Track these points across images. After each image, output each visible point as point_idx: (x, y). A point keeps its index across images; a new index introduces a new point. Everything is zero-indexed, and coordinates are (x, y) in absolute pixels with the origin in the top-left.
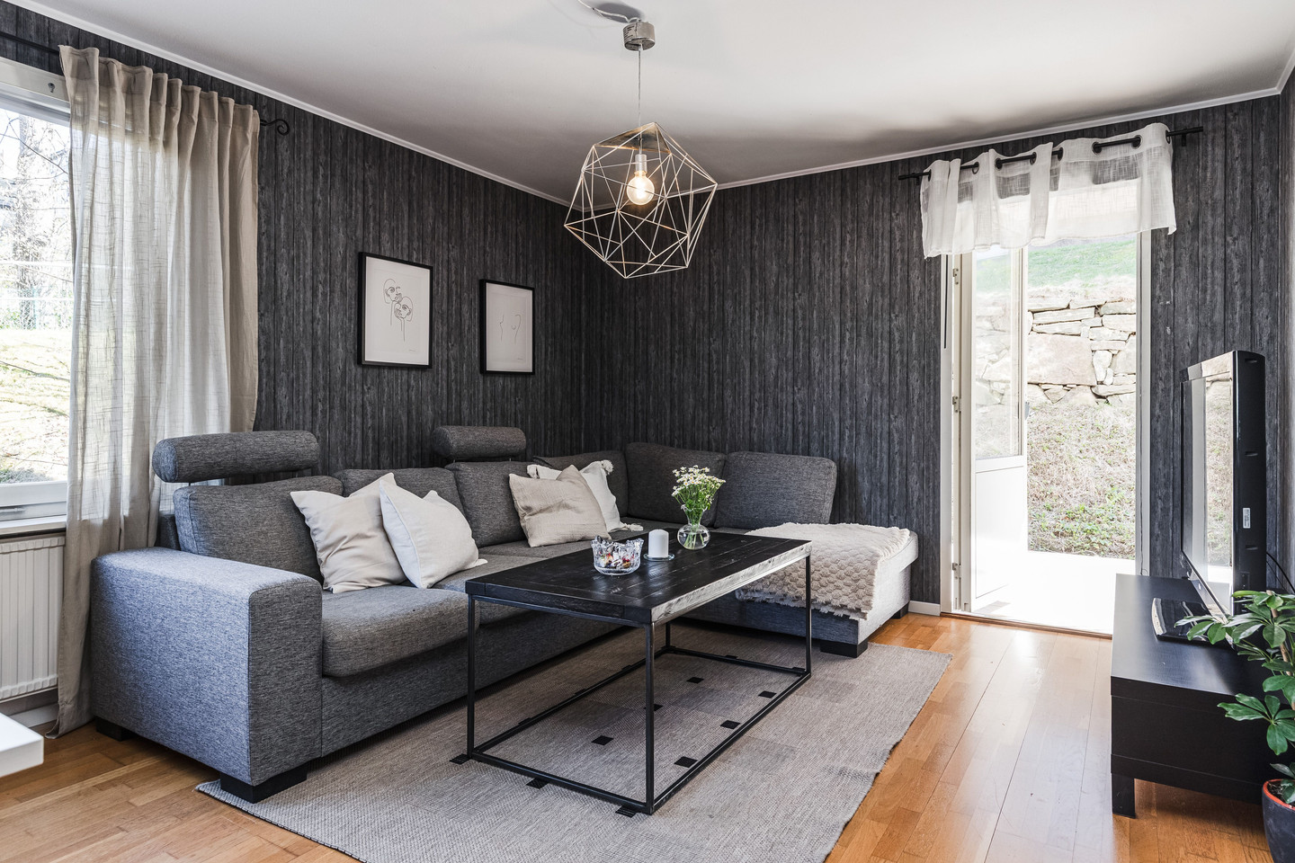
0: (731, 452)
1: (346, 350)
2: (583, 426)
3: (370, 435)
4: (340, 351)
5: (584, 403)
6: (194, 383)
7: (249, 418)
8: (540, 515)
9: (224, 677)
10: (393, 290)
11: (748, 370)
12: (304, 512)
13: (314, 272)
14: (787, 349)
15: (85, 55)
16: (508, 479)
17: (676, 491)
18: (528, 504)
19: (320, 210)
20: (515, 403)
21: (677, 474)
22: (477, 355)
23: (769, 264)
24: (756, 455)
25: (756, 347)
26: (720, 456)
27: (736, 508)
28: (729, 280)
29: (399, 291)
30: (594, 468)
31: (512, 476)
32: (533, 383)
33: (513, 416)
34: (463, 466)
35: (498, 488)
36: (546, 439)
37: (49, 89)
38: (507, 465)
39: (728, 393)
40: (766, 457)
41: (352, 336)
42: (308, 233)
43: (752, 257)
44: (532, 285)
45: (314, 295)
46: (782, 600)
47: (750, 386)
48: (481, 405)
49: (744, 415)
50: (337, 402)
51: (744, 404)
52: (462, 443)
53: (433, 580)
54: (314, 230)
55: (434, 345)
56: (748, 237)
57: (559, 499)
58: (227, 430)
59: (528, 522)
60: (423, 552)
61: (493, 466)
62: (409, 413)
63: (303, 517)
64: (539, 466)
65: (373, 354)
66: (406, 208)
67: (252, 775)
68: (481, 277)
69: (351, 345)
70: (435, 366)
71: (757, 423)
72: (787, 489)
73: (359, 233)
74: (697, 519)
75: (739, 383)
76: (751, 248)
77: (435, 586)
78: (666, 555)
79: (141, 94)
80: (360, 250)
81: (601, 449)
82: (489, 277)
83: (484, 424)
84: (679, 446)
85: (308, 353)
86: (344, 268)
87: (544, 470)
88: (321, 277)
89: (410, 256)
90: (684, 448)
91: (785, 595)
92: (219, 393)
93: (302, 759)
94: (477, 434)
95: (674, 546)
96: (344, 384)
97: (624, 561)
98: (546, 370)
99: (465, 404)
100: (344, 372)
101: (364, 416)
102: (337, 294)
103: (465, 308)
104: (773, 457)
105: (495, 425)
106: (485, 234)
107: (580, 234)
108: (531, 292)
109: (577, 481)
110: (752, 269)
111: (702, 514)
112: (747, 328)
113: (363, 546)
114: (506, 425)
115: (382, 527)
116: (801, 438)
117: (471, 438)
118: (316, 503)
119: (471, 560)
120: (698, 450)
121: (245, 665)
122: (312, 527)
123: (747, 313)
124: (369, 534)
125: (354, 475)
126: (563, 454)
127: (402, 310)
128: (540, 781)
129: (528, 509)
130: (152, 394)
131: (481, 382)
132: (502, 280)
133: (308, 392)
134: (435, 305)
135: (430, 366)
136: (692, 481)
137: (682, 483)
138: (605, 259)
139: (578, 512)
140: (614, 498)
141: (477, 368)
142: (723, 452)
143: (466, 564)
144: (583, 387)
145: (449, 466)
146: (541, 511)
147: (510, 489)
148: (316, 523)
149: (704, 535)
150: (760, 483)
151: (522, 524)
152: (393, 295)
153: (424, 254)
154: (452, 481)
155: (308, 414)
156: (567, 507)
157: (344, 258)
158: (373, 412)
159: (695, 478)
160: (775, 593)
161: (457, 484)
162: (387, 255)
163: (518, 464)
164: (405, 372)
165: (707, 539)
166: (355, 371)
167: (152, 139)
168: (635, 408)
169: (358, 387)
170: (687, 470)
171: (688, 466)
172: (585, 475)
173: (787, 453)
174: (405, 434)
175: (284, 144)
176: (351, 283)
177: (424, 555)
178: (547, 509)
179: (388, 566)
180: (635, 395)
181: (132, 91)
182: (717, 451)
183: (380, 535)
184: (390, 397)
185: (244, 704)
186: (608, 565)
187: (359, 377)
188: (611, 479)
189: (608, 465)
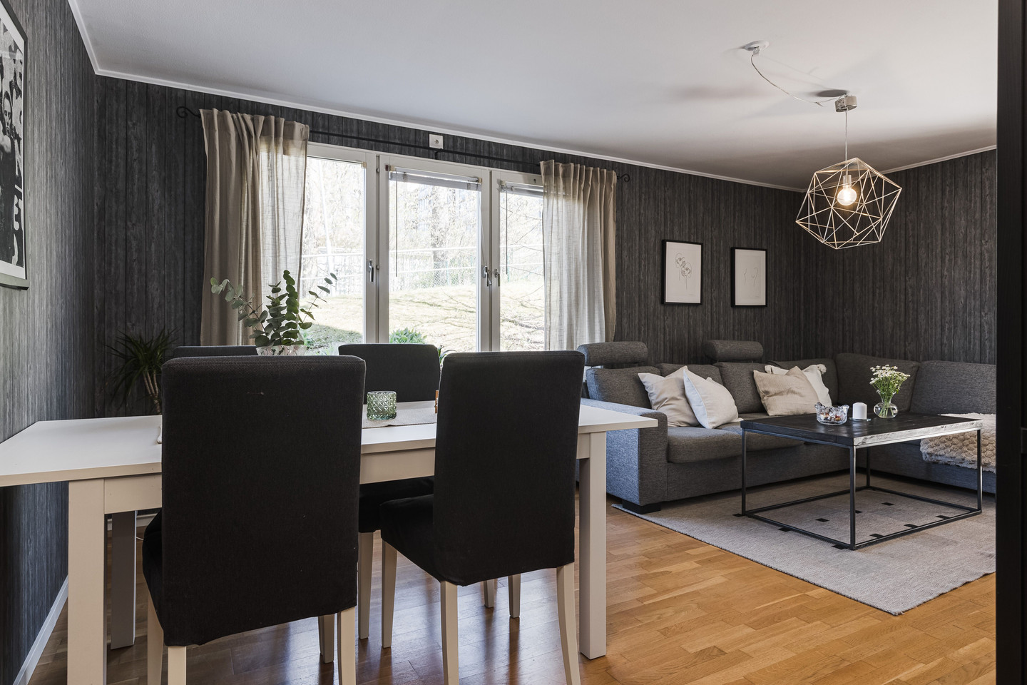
0: (924, 360)
1: (655, 295)
2: (802, 341)
3: (668, 345)
4: (653, 297)
5: (803, 325)
6: (589, 318)
7: (612, 336)
8: (775, 397)
9: (625, 455)
10: (680, 259)
11: (939, 300)
12: (645, 384)
13: (640, 254)
14: (974, 283)
15: (548, 163)
16: (753, 373)
17: (873, 381)
18: (767, 389)
19: (642, 218)
20: (754, 326)
21: (874, 370)
22: (729, 295)
23: (958, 219)
24: (945, 364)
25: (946, 283)
26: (914, 363)
27: (927, 401)
28: (922, 234)
29: (683, 260)
30: (812, 369)
31: (756, 372)
32: (766, 312)
33: (752, 335)
34: (724, 364)
35: (746, 379)
36: (775, 350)
37: (533, 182)
38: (751, 365)
39: (922, 317)
40: (955, 364)
41: (658, 288)
42: (637, 232)
43: (943, 216)
44: (765, 248)
45: (640, 267)
46: (961, 463)
47: (941, 312)
48: (732, 327)
49: (936, 333)
50: (651, 326)
51: (936, 326)
52: (723, 351)
53: (715, 425)
54: (640, 230)
55: (704, 290)
56: (939, 200)
57: (788, 387)
58: (604, 341)
59: (767, 401)
60: (709, 409)
61: (743, 365)
62: (689, 332)
63: (644, 386)
64: (773, 367)
65: (670, 298)
66: (687, 210)
67: (640, 500)
68: (732, 246)
69: (658, 294)
70: (704, 303)
71: (947, 340)
72: (972, 388)
73: (662, 228)
74: (889, 399)
75: (932, 310)
76: (942, 209)
77: (716, 428)
78: (865, 418)
79: (569, 177)
80: (663, 238)
81: (816, 358)
82: (737, 245)
83: (734, 339)
84: (880, 356)
85: (637, 299)
86: (654, 250)
87: (776, 369)
88: (643, 256)
89: (689, 238)
90: (884, 357)
91: (963, 459)
92: (600, 322)
93: (660, 500)
94: (732, 345)
95: (870, 414)
96: (654, 315)
97: (836, 417)
98: (775, 303)
99: (722, 327)
100: (655, 310)
101: (665, 334)
102: (651, 265)
103: (722, 266)
104: (960, 365)
105: (741, 340)
106: (734, 218)
107: (807, 226)
108: (765, 252)
109: (800, 376)
110: (943, 225)
111: (892, 396)
112: (939, 269)
113: (676, 404)
114: (747, 339)
115: (684, 395)
116: (988, 351)
117: (728, 347)
118: (650, 380)
119: (734, 418)
120: (896, 359)
121: (636, 449)
122: (650, 392)
123: (939, 258)
124: (679, 398)
125: (667, 366)
126: (787, 359)
127: (685, 271)
128: (785, 529)
129: (767, 393)
130: (574, 322)
131: (732, 312)
132: (745, 246)
133: (637, 321)
134: (704, 266)
135: (701, 304)
136: (885, 375)
137: (876, 376)
138: (823, 241)
139: (801, 396)
140: (828, 390)
141: (729, 304)
142: (918, 360)
143: (732, 419)
144: (802, 314)
145: (716, 364)
146: (776, 394)
147: (754, 380)
148: (651, 390)
149: (894, 409)
150: (948, 383)
151: (763, 402)
152: (680, 263)
153: (697, 235)
154: (719, 373)
155: (637, 332)
156: (793, 392)
157: (655, 244)
158: (669, 332)
159: (886, 373)
160: (955, 457)
161: (721, 375)
162: (677, 239)
163: (759, 365)
164: (687, 308)
165: (896, 411)
166: (660, 308)
167: (573, 197)
168: (843, 329)
169: (662, 318)
170: (881, 367)
171: (882, 365)
172: (805, 373)
173: (975, 362)
174: (687, 345)
175: (626, 185)
176: (658, 258)
177: (709, 411)
178: (780, 393)
179: (689, 416)
180: (843, 319)
181: (566, 176)
182: (913, 360)
183: (684, 399)
184: (679, 323)
185: (636, 467)
186: (826, 419)
187: (662, 311)
188: (825, 378)
189: (823, 368)
